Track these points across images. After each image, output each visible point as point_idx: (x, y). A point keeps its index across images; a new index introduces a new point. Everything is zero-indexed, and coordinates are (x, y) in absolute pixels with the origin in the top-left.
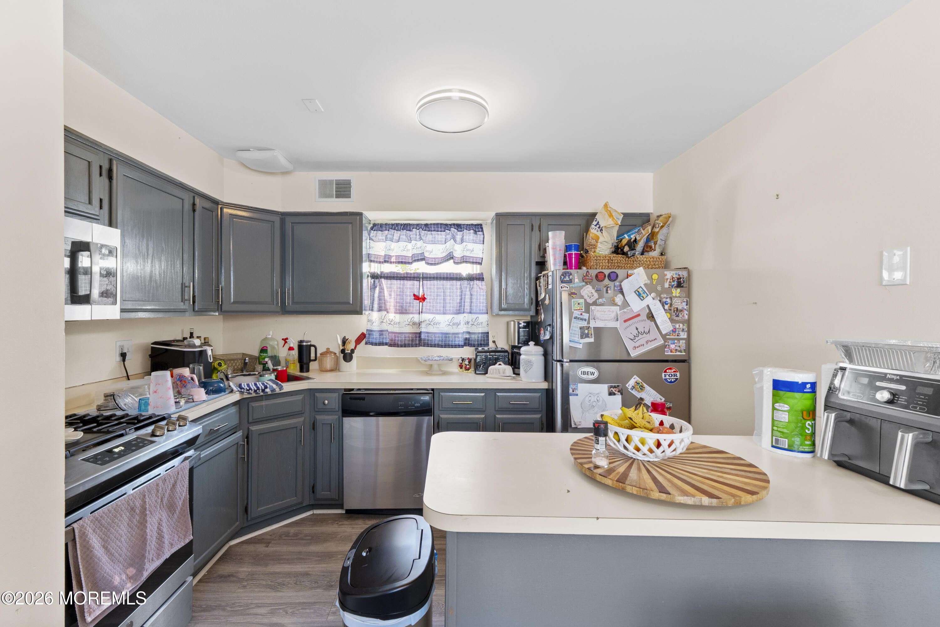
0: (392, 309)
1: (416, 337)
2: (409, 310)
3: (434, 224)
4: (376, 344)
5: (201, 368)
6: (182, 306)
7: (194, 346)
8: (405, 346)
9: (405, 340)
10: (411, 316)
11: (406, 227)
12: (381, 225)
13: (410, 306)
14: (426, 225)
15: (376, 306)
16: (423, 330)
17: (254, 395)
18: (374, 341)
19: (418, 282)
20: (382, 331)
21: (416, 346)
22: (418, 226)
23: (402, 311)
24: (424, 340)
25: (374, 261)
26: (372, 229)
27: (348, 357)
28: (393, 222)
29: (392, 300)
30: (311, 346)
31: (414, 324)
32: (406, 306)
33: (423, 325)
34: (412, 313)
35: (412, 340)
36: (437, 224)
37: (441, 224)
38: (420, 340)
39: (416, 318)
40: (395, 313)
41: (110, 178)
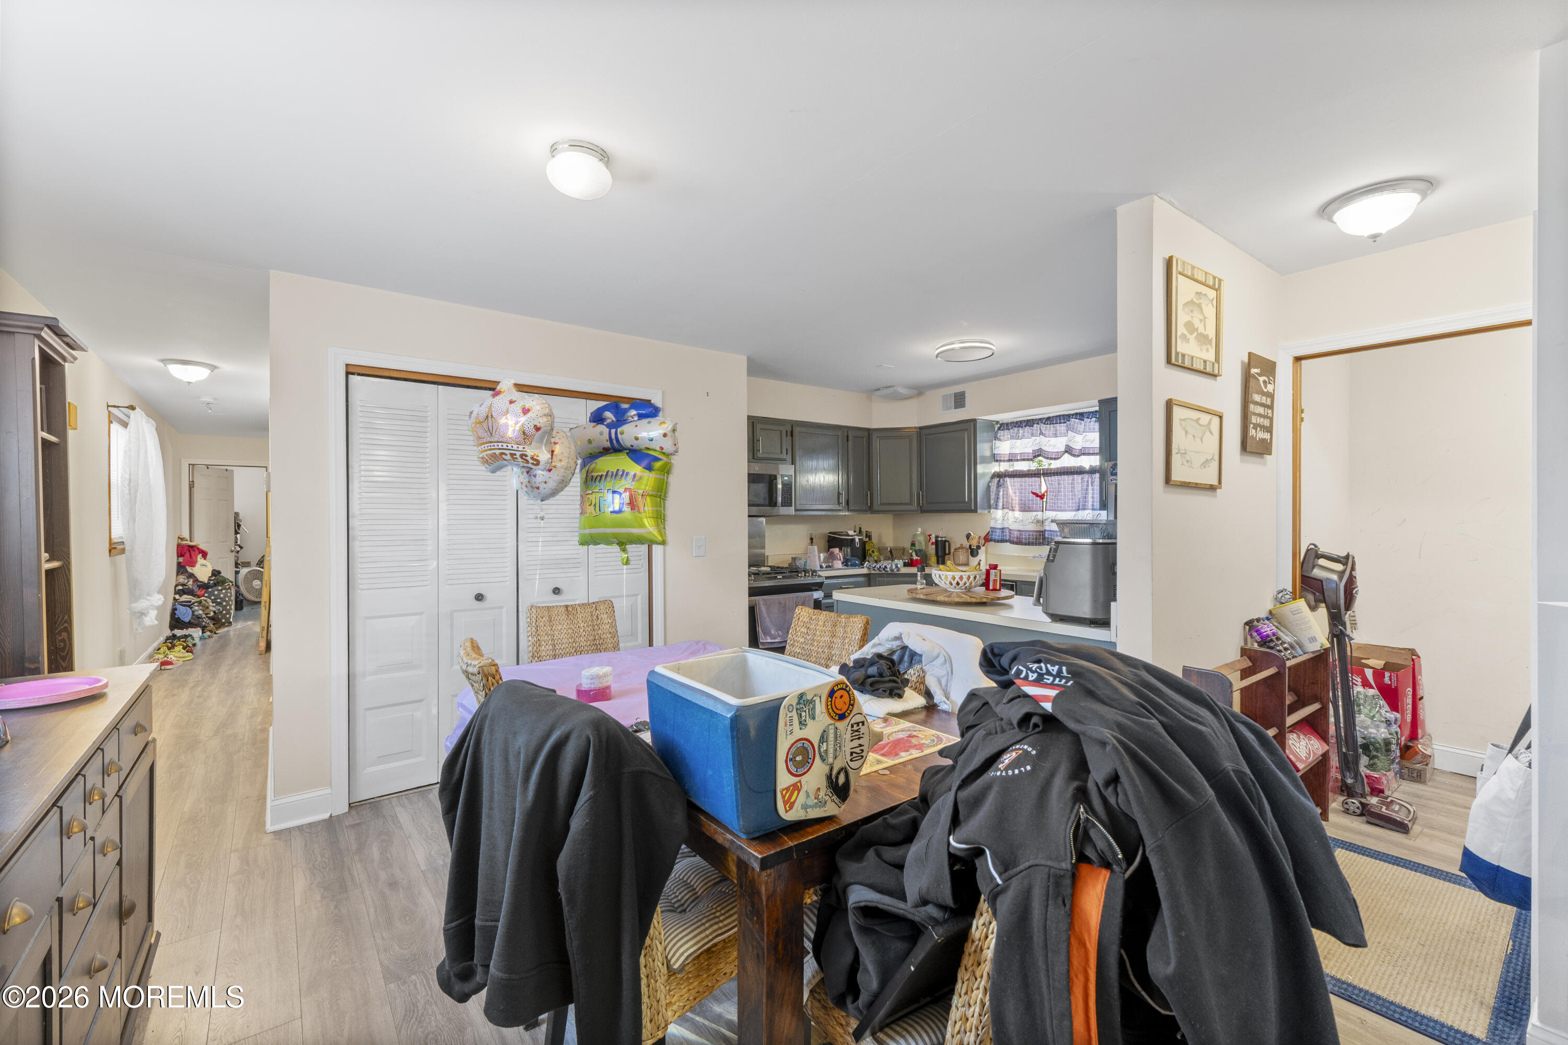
0: (1017, 508)
1: (1040, 535)
2: (1033, 507)
3: (1056, 416)
4: (998, 541)
5: (849, 550)
6: (837, 507)
7: (848, 535)
8: (1029, 544)
9: (1029, 538)
10: (1035, 513)
11: (1029, 423)
12: (1007, 424)
13: (1033, 504)
14: (1049, 418)
15: (1000, 504)
16: (1047, 528)
17: (877, 572)
18: (997, 538)
19: (1038, 479)
20: (1003, 529)
21: (1040, 544)
22: (1040, 421)
23: (1025, 508)
24: (1048, 538)
25: (1000, 461)
26: (999, 429)
27: (975, 553)
28: (1018, 420)
29: (1017, 498)
30: (945, 541)
31: (1038, 521)
32: (1029, 504)
33: (1047, 523)
34: (1036, 511)
35: (1036, 539)
36: (1060, 416)
37: (1063, 415)
38: (1044, 538)
39: (1039, 515)
40: (1020, 511)
41: (792, 436)
